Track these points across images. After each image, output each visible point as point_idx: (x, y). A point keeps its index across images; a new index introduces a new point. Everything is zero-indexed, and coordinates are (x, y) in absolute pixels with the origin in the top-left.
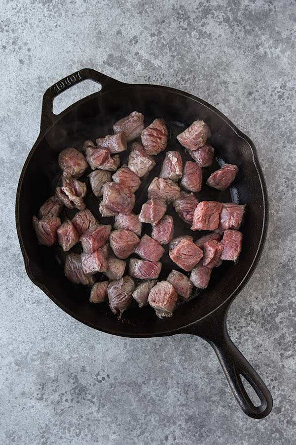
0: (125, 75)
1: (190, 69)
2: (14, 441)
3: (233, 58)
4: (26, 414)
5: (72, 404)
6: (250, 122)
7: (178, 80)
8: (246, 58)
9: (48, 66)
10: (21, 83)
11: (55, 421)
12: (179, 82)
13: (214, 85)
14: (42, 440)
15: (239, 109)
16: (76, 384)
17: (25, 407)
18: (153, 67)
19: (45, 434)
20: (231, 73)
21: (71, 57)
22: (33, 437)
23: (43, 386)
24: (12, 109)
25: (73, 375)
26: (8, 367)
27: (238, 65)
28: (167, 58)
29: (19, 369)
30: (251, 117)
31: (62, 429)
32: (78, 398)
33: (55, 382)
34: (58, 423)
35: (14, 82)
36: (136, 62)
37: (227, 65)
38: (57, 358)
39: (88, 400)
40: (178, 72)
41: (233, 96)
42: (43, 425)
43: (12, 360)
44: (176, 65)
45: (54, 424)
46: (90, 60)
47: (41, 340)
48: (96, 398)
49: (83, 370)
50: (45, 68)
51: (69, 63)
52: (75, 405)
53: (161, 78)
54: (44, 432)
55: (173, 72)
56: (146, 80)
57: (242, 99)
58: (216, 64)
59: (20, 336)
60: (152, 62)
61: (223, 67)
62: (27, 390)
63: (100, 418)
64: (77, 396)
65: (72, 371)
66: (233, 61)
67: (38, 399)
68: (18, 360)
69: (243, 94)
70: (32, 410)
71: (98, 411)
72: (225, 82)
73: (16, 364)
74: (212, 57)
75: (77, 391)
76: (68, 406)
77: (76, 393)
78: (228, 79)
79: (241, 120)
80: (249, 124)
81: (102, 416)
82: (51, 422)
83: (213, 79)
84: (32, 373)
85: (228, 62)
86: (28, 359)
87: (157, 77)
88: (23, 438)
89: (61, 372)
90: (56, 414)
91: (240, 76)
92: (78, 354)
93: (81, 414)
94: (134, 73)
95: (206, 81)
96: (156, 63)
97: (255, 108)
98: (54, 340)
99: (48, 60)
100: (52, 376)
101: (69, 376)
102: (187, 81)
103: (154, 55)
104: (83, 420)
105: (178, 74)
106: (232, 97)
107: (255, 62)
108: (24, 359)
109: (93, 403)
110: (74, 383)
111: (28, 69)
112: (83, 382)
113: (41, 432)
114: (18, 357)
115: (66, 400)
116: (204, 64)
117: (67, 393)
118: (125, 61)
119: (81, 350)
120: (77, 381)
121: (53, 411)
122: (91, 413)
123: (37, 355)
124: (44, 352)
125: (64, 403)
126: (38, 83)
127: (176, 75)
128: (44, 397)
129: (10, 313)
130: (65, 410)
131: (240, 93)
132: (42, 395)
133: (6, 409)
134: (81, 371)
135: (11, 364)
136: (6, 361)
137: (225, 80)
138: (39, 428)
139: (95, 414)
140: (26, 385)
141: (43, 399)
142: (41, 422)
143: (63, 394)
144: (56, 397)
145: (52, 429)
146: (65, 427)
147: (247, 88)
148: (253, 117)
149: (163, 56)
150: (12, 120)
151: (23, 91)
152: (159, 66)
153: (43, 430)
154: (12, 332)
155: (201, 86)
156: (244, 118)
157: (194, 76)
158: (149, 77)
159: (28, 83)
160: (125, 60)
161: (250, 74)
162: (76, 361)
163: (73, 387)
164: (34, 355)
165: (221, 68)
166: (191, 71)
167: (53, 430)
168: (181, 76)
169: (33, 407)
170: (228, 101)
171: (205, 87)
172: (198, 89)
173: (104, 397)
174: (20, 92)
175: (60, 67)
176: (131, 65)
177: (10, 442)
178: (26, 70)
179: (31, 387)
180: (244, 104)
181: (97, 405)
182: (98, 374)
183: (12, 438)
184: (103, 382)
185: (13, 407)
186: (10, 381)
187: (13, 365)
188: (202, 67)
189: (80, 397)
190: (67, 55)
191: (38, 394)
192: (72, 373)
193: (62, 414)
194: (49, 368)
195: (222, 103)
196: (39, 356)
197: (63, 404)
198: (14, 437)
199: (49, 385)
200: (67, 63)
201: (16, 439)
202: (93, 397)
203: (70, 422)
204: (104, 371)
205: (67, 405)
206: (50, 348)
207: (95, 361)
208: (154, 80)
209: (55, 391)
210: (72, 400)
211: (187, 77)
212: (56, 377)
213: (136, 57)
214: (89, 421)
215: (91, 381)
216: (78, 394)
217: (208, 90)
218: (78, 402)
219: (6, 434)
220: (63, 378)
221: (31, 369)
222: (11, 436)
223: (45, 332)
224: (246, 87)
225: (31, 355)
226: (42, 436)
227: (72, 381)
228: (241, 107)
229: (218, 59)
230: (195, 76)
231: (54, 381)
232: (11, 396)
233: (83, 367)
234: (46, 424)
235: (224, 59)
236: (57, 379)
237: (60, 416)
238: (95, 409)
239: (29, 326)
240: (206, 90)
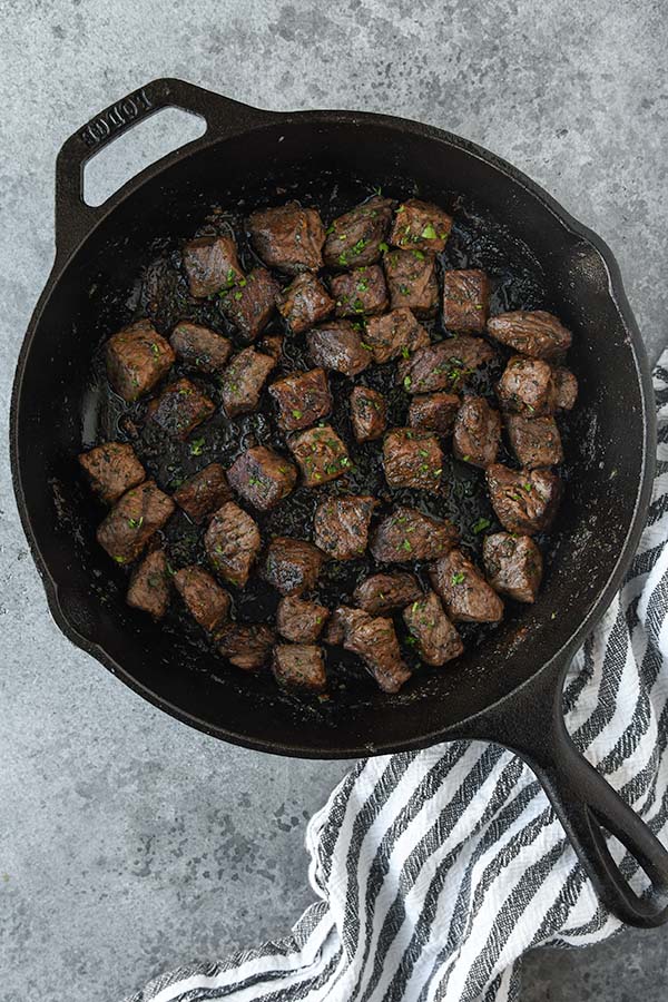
0: (326, 61)
1: (492, 42)
2: (84, 973)
3: (603, 13)
4: (110, 909)
5: (220, 884)
6: (646, 177)
7: (461, 72)
8: (635, 12)
9: (127, 41)
10: (60, 87)
11: (182, 924)
12: (464, 77)
13: (554, 83)
14: (152, 968)
15: (617, 143)
16: (229, 836)
17: (106, 892)
18: (399, 37)
19: (158, 955)
20: (597, 50)
21: (186, 16)
22: (129, 962)
23: (148, 842)
24: (38, 155)
25: (219, 815)
26: (61, 801)
27: (614, 29)
28: (432, 16)
29: (87, 805)
30: (648, 165)
31: (197, 940)
32: (234, 868)
33: (177, 832)
34: (188, 927)
35: (41, 87)
36: (354, 25)
37: (588, 32)
38: (180, 777)
39: (258, 872)
40: (461, 51)
41: (604, 110)
42: (153, 934)
43: (71, 783)
44: (458, 32)
45: (178, 930)
46: (235, 22)
47: (137, 733)
48: (278, 867)
49: (245, 801)
50: (121, 46)
51: (182, 33)
52: (229, 886)
53: (420, 68)
54: (155, 950)
55: (450, 52)
56: (380, 74)
57: (626, 118)
58: (558, 28)
59: (86, 725)
60: (395, 24)
61: (577, 35)
62: (109, 854)
63: (289, 913)
64: (232, 863)
65: (217, 806)
66: (602, 19)
67: (138, 875)
68: (84, 783)
69: (629, 105)
70: (123, 901)
71: (284, 898)
72: (581, 75)
73: (81, 793)
74: (547, 9)
75: (232, 852)
76: (210, 888)
77: (228, 857)
78: (589, 67)
79: (624, 173)
80: (645, 181)
81: (294, 908)
82: (171, 926)
83: (552, 66)
84: (120, 814)
85: (588, 23)
86: (110, 780)
87: (410, 63)
88: (105, 967)
89: (192, 807)
90: (184, 907)
91: (619, 59)
92: (230, 763)
93: (243, 905)
94: (349, 55)
95: (533, 73)
96: (406, 27)
97: (658, 140)
98: (171, 733)
99: (127, 26)
100: (168, 818)
101: (209, 817)
102: (487, 72)
103: (401, 8)
104: (249, 920)
105: (463, 56)
106: (600, 112)
107: (657, 23)
108: (98, 781)
109: (272, 878)
110: (222, 834)
111: (77, 51)
112: (246, 831)
113: (149, 949)
114: (85, 777)
115: (206, 875)
116: (527, 29)
117: (209, 857)
118: (325, 25)
119: (239, 756)
120: (230, 829)
121: (175, 899)
122: (268, 902)
123: (130, 769)
124: (148, 763)
125: (201, 881)
126: (103, 86)
127: (458, 59)
128: (154, 868)
129: (59, 671)
130: (203, 896)
131: (620, 103)
132: (148, 863)
133: (61, 901)
134: (240, 805)
135: (67, 793)
136: (56, 787)
137: (581, 69)
138: (142, 941)
139: (278, 905)
140: (107, 841)
141: (149, 873)
142: (147, 926)
143: (197, 861)
144: (181, 867)
145: (174, 943)
146: (206, 938)
147: (637, 89)
148: (655, 164)
149: (423, 9)
150: (40, 185)
151: (65, 108)
152: (412, 35)
153: (154, 945)
154: (68, 718)
155: (520, 86)
156: (631, 167)
157: (502, 60)
158: (389, 66)
159: (79, 88)
160: (327, 23)
161: (646, 54)
162: (227, 781)
163: (223, 842)
164: (123, 770)
165: (571, 38)
166: (496, 48)
167: (178, 945)
168: (469, 61)
169: (126, 892)
170: (590, 123)
171: (531, 89)
172: (514, 94)
173: (296, 865)
174: (58, 111)
175: (157, 42)
176: (340, 35)
177: (75, 974)
178: (71, 54)
179: (120, 845)
180: (631, 130)
181: (282, 884)
182: (282, 811)
183: (80, 965)
184: (293, 829)
185: (77, 893)
186: (66, 834)
187: (74, 795)
188: (524, 36)
189: (239, 865)
190: (176, 11)
191: (137, 863)
192: (217, 811)
193: (196, 908)
194: (160, 800)
195: (577, 130)
196: (135, 773)
197: (198, 883)
198: (85, 964)
199: (164, 841)
200: (176, 32)
201: (88, 969)
202: (271, 864)
203: (216, 925)
204: (294, 803)
205: (209, 884)
206: (162, 753)
207: (272, 780)
208: (401, 74)
209: (179, 854)
210: (220, 873)
211: (486, 63)
212: (180, 820)
213: (354, 13)
214: (264, 921)
215: (265, 828)
216: (234, 858)
217: (539, 95)
218: (235, 877)
219: (63, 958)
220: (195, 823)
221: (118, 803)
222: (76, 961)
223: (147, 715)
224: (635, 87)
225: (117, 771)
226: (152, 958)
227: (218, 829)
228: (623, 139)
229: (564, 14)
230: (507, 60)
231: (174, 830)
232: (72, 868)
233: (244, 795)
234: (160, 932)
235: (580, 15)
236: (183, 826)
237: (192, 912)
238: (275, 892)
239: (109, 701)
240: (535, 95)
